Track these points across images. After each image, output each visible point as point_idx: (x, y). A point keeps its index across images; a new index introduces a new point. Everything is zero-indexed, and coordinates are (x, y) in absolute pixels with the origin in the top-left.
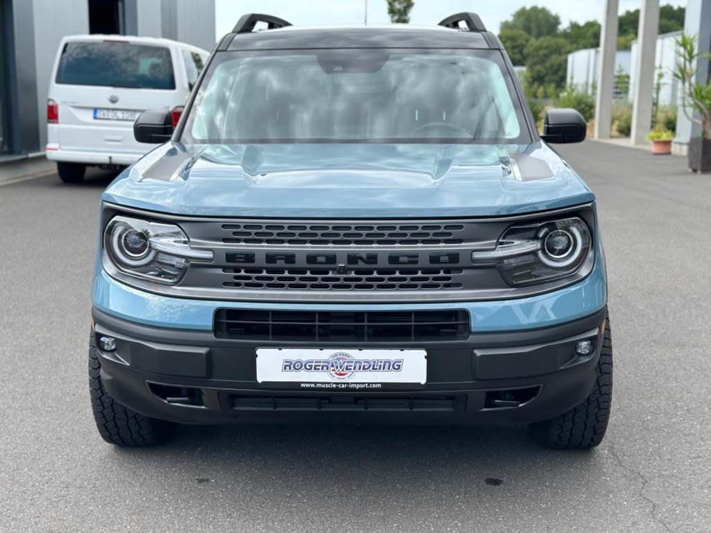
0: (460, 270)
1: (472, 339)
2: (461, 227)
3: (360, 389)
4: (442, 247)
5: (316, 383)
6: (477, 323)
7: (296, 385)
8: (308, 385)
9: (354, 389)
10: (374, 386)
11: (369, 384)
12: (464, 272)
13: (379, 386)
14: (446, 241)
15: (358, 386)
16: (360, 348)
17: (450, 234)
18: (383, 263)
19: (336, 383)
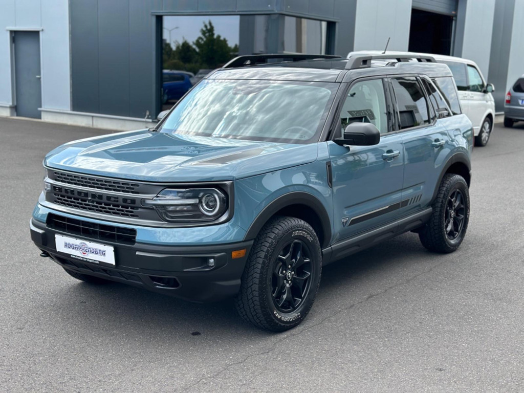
0: (137, 208)
1: (136, 245)
2: (138, 186)
3: (91, 263)
4: (130, 195)
5: (76, 256)
6: (139, 237)
7: (69, 255)
8: (73, 257)
9: (89, 262)
10: (96, 262)
11: (94, 260)
12: (140, 210)
13: (98, 262)
14: (132, 192)
15: (90, 261)
16: (90, 241)
17: (133, 189)
18: (104, 200)
19: (83, 258)
